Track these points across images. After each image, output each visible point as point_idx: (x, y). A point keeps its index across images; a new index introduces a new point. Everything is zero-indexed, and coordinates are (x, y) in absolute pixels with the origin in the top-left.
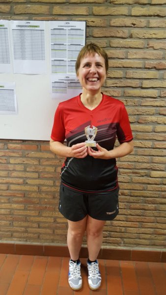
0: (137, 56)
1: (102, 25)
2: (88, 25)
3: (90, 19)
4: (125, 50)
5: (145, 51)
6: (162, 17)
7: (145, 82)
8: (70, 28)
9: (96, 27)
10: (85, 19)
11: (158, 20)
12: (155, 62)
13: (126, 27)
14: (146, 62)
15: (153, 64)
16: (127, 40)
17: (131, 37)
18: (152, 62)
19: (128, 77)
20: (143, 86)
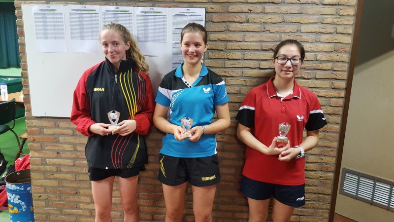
0: (254, 39)
1: (221, 11)
2: (207, 11)
3: (209, 6)
4: (242, 34)
5: (262, 34)
6: (277, 4)
7: (262, 62)
8: (191, 14)
9: (215, 13)
10: (204, 6)
11: (273, 6)
12: (272, 45)
13: (243, 12)
14: (263, 44)
15: (270, 46)
16: (245, 24)
17: (248, 21)
18: (269, 45)
19: (245, 58)
20: (261, 67)
